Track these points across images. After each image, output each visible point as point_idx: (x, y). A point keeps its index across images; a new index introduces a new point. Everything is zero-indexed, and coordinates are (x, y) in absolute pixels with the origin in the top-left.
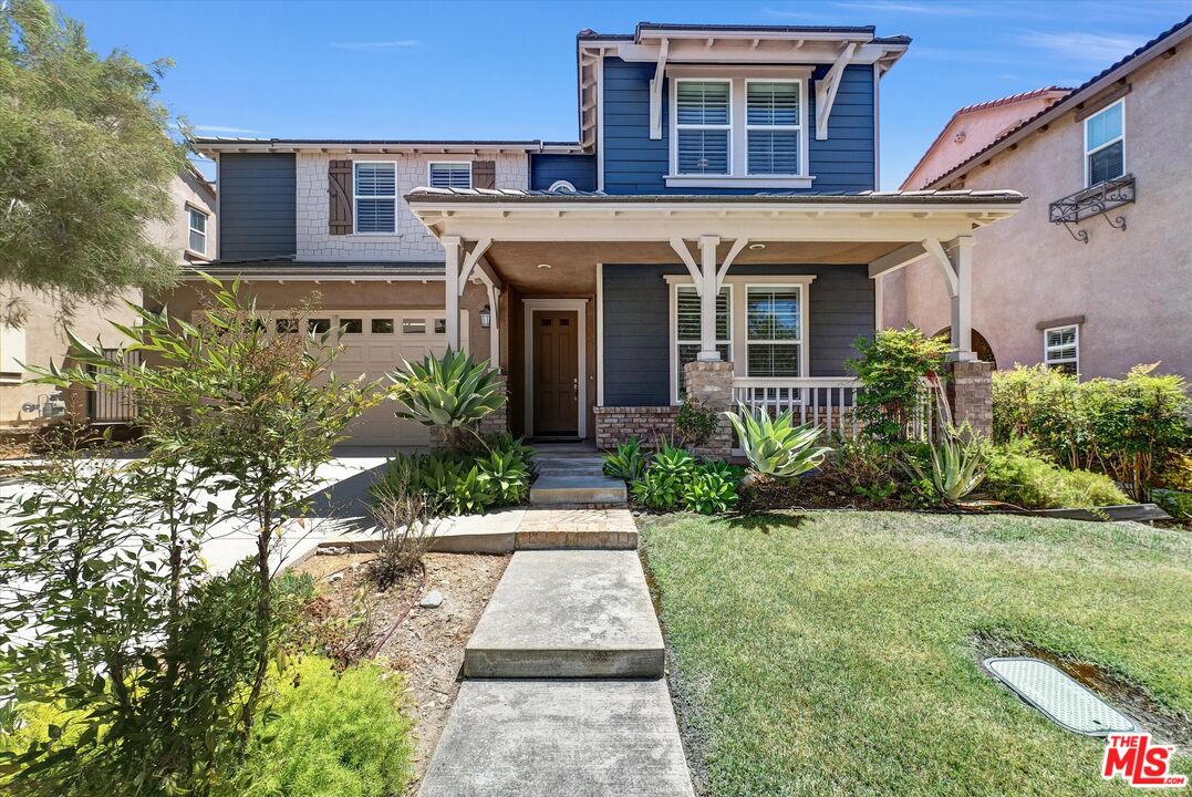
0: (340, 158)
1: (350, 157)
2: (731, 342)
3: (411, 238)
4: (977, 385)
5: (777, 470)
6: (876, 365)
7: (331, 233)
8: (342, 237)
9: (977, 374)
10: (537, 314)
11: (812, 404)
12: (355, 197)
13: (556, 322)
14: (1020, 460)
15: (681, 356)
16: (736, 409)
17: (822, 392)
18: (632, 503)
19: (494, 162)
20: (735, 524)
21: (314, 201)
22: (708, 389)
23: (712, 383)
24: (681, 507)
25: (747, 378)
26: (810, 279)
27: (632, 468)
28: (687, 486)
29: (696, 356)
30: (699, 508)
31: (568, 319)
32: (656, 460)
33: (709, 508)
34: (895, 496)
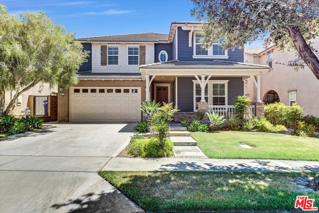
0: (103, 45)
1: (106, 45)
2: (208, 96)
3: (122, 66)
4: (261, 107)
5: (215, 124)
6: (237, 103)
7: (101, 65)
8: (104, 66)
9: (261, 105)
10: (157, 87)
11: (228, 111)
12: (108, 55)
13: (162, 89)
14: (263, 122)
15: (196, 99)
16: (208, 112)
17: (231, 109)
18: (188, 130)
19: (145, 46)
20: (207, 132)
21: (97, 56)
22: (203, 108)
23: (204, 107)
24: (198, 131)
25: (212, 106)
26: (228, 81)
27: (187, 124)
28: (199, 127)
29: (200, 101)
30: (201, 131)
31: (165, 89)
32: (192, 122)
33: (203, 131)
34: (240, 129)
